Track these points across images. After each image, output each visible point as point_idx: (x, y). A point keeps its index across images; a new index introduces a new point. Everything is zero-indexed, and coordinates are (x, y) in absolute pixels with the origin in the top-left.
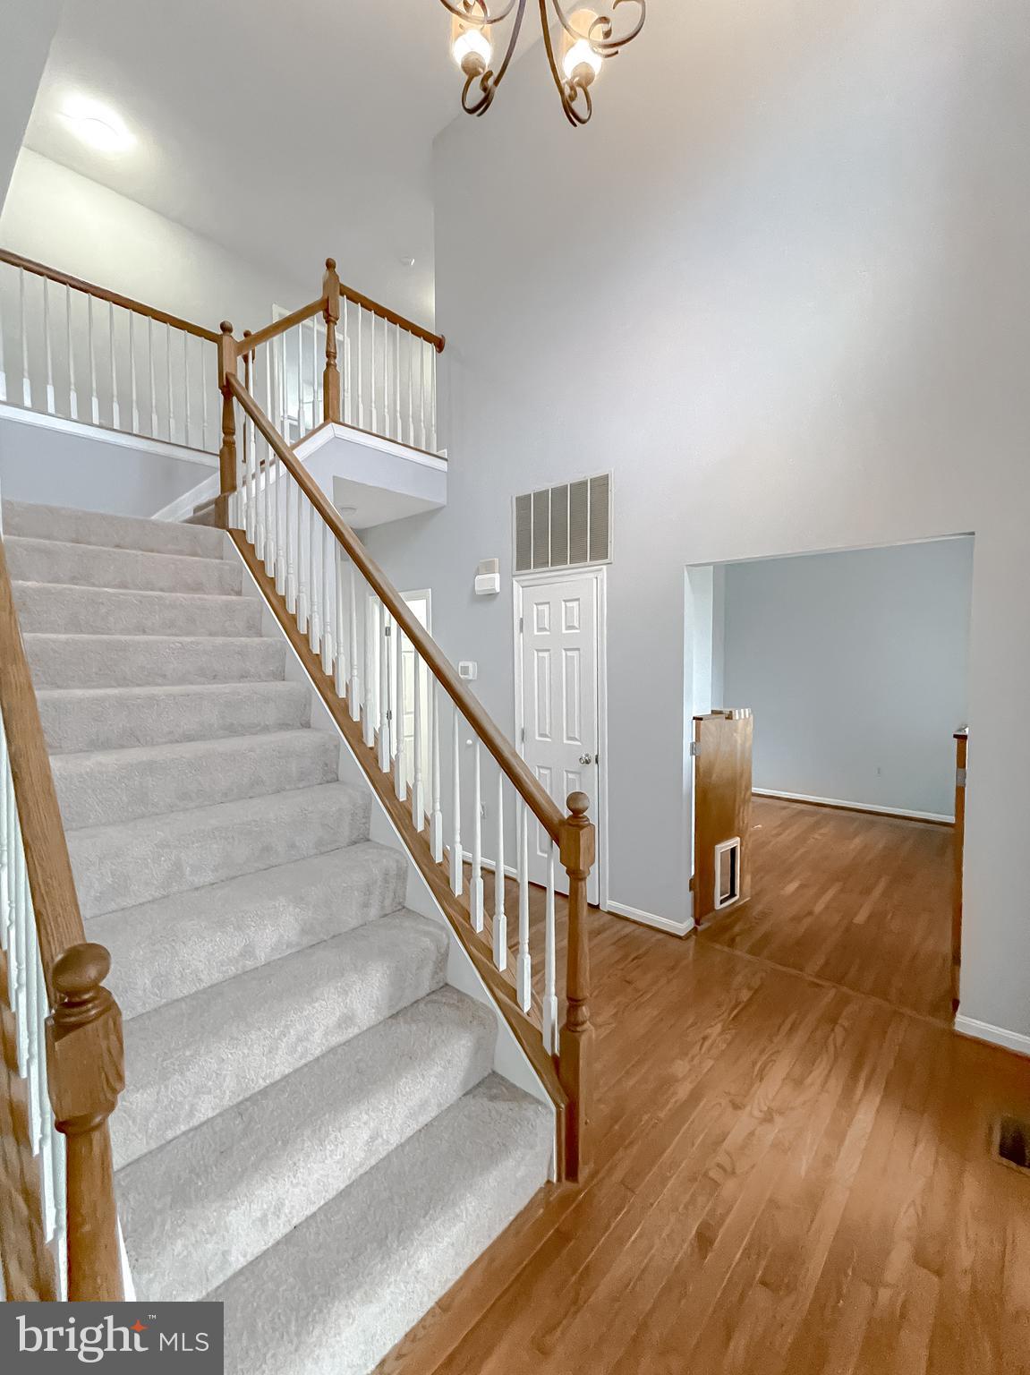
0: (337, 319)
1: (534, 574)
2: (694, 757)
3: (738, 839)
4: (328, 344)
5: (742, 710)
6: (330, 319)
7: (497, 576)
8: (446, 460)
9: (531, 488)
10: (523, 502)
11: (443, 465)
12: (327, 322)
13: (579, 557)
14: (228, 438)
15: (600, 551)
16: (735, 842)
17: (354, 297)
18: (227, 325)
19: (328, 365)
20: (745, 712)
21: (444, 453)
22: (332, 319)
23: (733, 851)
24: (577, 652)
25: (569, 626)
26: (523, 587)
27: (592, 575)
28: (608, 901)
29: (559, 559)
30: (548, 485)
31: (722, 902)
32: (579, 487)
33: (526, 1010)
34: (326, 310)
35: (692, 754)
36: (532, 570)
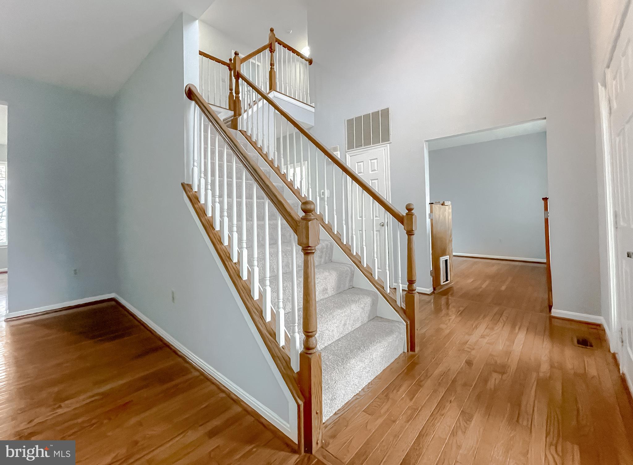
0: (275, 51)
1: (355, 151)
2: (430, 219)
3: (448, 256)
4: (271, 60)
5: (448, 202)
6: (272, 51)
7: (339, 152)
8: (314, 108)
9: (353, 116)
10: (350, 122)
11: (313, 110)
12: (270, 52)
13: (376, 141)
14: (237, 95)
15: (386, 138)
16: (447, 257)
17: (280, 43)
18: (237, 52)
19: (271, 68)
20: (449, 202)
21: (313, 105)
22: (273, 51)
23: (446, 261)
24: (377, 180)
25: (372, 170)
26: (350, 156)
27: (383, 148)
28: (394, 284)
29: (367, 143)
30: (362, 114)
31: (443, 282)
32: (376, 114)
33: (388, 293)
34: (271, 48)
35: (429, 218)
36: (355, 149)
